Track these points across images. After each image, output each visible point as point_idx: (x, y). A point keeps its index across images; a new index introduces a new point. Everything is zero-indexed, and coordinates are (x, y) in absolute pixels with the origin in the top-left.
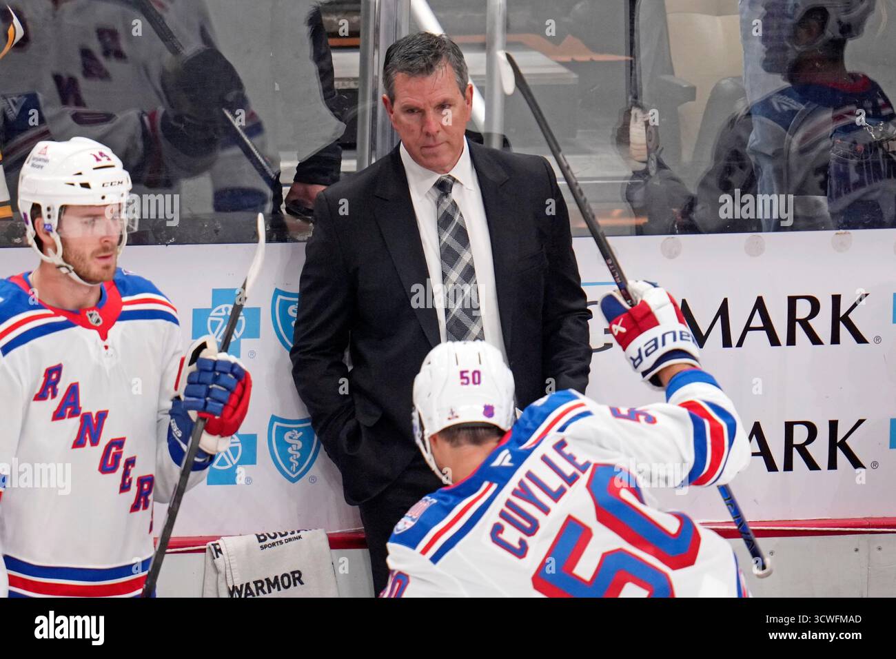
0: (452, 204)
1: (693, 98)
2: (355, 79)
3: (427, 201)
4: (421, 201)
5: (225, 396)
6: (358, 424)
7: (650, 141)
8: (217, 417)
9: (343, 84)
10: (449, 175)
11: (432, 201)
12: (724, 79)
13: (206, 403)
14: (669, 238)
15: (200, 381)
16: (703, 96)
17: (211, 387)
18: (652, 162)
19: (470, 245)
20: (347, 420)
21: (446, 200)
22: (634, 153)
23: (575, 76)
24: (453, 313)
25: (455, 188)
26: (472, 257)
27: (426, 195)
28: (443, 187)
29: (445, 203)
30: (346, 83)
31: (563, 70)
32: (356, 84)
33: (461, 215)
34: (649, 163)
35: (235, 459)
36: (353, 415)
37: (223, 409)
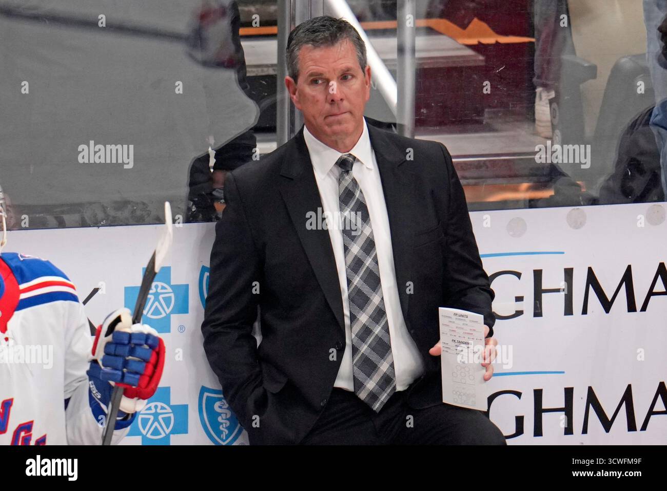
0: (352, 180)
1: (594, 76)
2: (272, 65)
3: (329, 179)
4: (324, 179)
5: (140, 367)
6: (265, 391)
7: (554, 117)
8: (134, 387)
9: (262, 71)
10: (350, 154)
11: (334, 178)
12: (624, 57)
13: (123, 375)
14: (574, 209)
15: (116, 353)
16: (604, 74)
17: (127, 358)
18: (557, 137)
19: (370, 220)
20: (255, 388)
21: (347, 177)
22: (540, 129)
23: (481, 58)
24: (355, 283)
25: (356, 167)
26: (372, 231)
27: (328, 174)
28: (345, 165)
29: (346, 180)
30: (265, 69)
31: (469, 52)
32: (274, 70)
33: (361, 192)
34: (554, 139)
35: (168, 429)
36: (261, 383)
37: (139, 379)
